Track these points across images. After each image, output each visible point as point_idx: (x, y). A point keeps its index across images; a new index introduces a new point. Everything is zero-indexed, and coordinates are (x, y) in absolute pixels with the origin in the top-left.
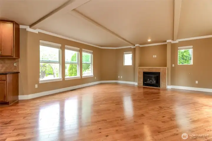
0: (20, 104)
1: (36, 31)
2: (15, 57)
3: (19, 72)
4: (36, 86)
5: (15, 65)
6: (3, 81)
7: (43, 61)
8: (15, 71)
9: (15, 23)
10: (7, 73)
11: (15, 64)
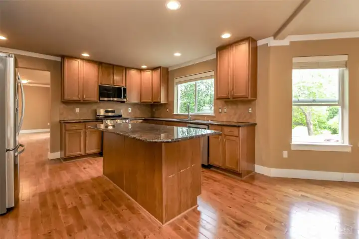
0: (256, 182)
1: (285, 42)
2: (251, 97)
3: (256, 124)
4: (285, 154)
5: (250, 111)
6: (235, 138)
7: (299, 101)
8: (251, 121)
9: (250, 39)
10: (240, 124)
11: (250, 109)
